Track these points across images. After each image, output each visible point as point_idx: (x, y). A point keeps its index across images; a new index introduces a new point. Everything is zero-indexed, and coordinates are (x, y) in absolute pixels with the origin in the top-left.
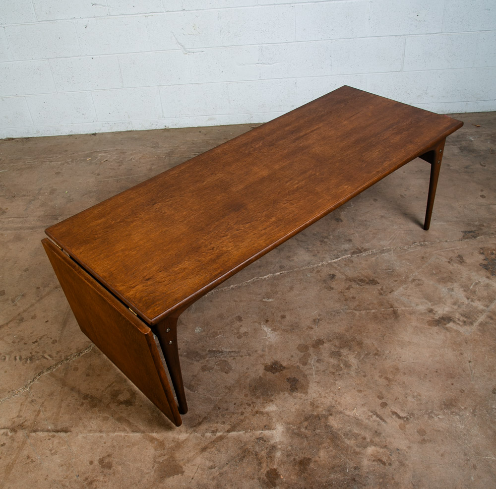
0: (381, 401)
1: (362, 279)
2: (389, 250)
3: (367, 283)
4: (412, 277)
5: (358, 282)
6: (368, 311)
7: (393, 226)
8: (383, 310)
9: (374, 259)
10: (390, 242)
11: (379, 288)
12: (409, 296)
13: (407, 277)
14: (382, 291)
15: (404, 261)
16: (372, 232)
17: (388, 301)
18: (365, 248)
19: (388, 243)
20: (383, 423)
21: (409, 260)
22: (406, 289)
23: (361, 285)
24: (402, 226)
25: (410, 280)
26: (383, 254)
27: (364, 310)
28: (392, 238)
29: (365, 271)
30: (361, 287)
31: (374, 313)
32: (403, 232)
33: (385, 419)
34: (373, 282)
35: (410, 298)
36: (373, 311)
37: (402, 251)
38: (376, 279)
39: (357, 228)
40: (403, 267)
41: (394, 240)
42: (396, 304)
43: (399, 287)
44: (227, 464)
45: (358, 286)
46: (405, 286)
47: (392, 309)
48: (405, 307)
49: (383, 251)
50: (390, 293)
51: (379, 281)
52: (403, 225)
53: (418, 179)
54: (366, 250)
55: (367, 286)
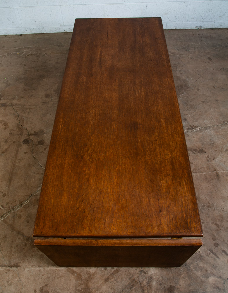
0: (214, 242)
1: (195, 149)
2: (210, 127)
3: (199, 152)
4: (226, 148)
5: (193, 151)
6: (201, 173)
7: (211, 109)
8: (210, 172)
9: (201, 134)
10: (210, 121)
11: (206, 156)
12: (225, 162)
13: (222, 148)
14: (208, 158)
15: (219, 136)
16: (198, 114)
17: (212, 166)
18: (195, 125)
19: (209, 122)
20: (217, 259)
21: (222, 135)
22: (222, 157)
23: (195, 154)
24: (216, 110)
25: (224, 150)
26: (207, 131)
27: (198, 172)
28: (210, 118)
29: (197, 143)
30: (196, 155)
31: (204, 175)
32: (217, 114)
33: (218, 255)
34: (202, 151)
35: (226, 164)
36: (204, 173)
37: (218, 128)
38: (204, 149)
39: (189, 110)
40: (219, 140)
41: (212, 120)
42: (217, 169)
43: (218, 155)
44: (122, 291)
45: (193, 154)
46: (222, 155)
47: (215, 172)
48: (223, 170)
49: (206, 128)
50: (213, 159)
51: (206, 151)
52: (217, 108)
53: (222, 74)
54: (196, 127)
55: (199, 154)
